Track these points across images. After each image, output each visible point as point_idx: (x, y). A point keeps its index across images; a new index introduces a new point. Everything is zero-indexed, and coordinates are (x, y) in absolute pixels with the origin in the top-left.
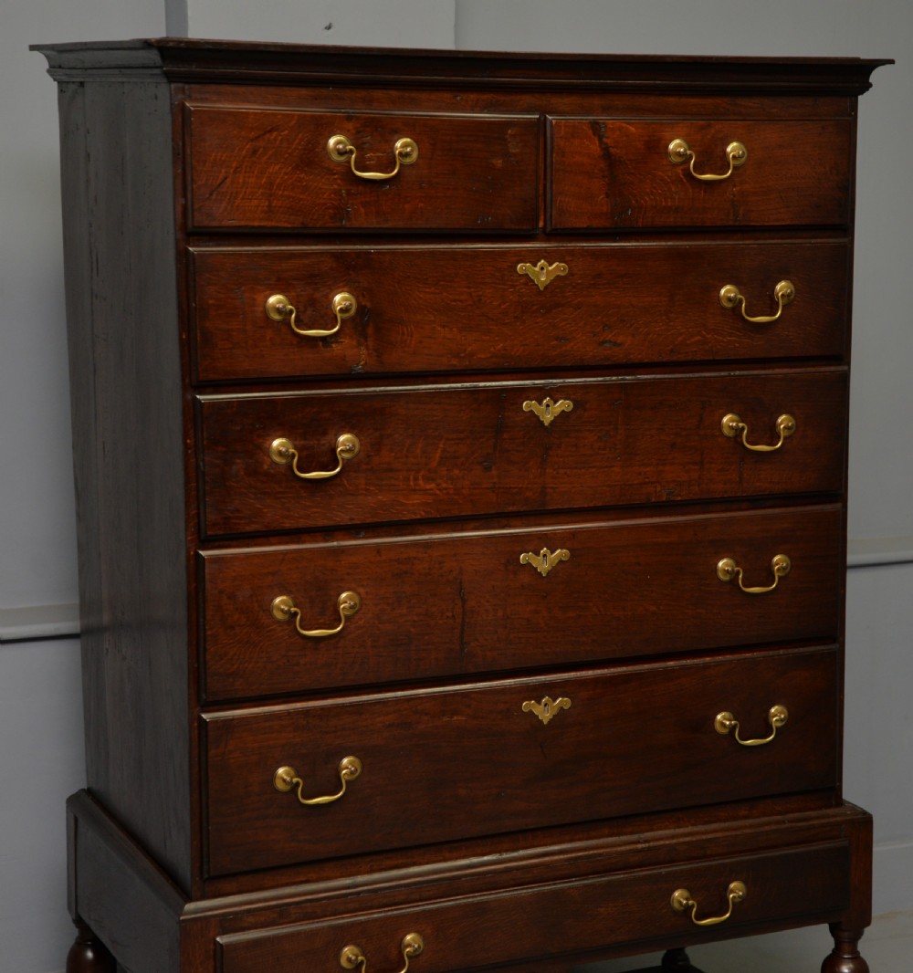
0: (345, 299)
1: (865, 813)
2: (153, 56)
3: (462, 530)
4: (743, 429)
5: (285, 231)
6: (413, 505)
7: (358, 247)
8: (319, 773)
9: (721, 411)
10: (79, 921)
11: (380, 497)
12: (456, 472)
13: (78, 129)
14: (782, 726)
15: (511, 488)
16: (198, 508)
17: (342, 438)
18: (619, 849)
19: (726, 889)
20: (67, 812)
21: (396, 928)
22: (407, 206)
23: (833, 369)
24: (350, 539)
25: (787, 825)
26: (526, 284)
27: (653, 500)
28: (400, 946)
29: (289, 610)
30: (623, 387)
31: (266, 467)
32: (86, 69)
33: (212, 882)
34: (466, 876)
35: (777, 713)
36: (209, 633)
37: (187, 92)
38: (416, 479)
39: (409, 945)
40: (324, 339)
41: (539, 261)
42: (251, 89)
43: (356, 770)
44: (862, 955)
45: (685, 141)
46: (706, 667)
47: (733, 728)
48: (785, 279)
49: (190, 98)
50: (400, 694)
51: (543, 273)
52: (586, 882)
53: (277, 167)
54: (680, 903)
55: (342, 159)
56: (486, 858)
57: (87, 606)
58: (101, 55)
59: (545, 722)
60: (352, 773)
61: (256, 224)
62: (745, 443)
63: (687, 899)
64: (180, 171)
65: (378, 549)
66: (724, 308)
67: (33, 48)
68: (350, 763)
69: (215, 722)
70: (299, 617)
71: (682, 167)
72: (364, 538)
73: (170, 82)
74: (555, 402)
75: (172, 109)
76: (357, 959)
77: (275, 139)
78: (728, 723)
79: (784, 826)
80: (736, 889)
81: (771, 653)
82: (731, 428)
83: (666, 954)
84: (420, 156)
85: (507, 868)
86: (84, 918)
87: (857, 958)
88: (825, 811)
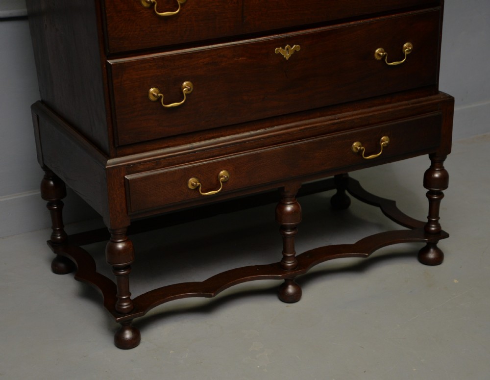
1: (450, 97)
8: (172, 91)
10: (45, 168)
14: (410, 54)
18: (325, 123)
19: (379, 140)
21: (215, 169)
28: (218, 177)
29: (150, 1)
33: (120, 149)
34: (249, 141)
35: (407, 47)
39: (222, 176)
43: (191, 88)
44: (446, 168)
46: (370, 24)
47: (384, 57)
50: (210, 47)
52: (309, 141)
54: (356, 148)
56: (258, 131)
59: (287, 58)
60: (189, 90)
63: (360, 146)
68: (187, 85)
69: (115, 64)
70: (156, 5)
76: (196, 184)
78: (382, 54)
79: (409, 106)
80: (385, 140)
85: (269, 136)
86: (48, 166)
87: (443, 170)
88: (430, 97)
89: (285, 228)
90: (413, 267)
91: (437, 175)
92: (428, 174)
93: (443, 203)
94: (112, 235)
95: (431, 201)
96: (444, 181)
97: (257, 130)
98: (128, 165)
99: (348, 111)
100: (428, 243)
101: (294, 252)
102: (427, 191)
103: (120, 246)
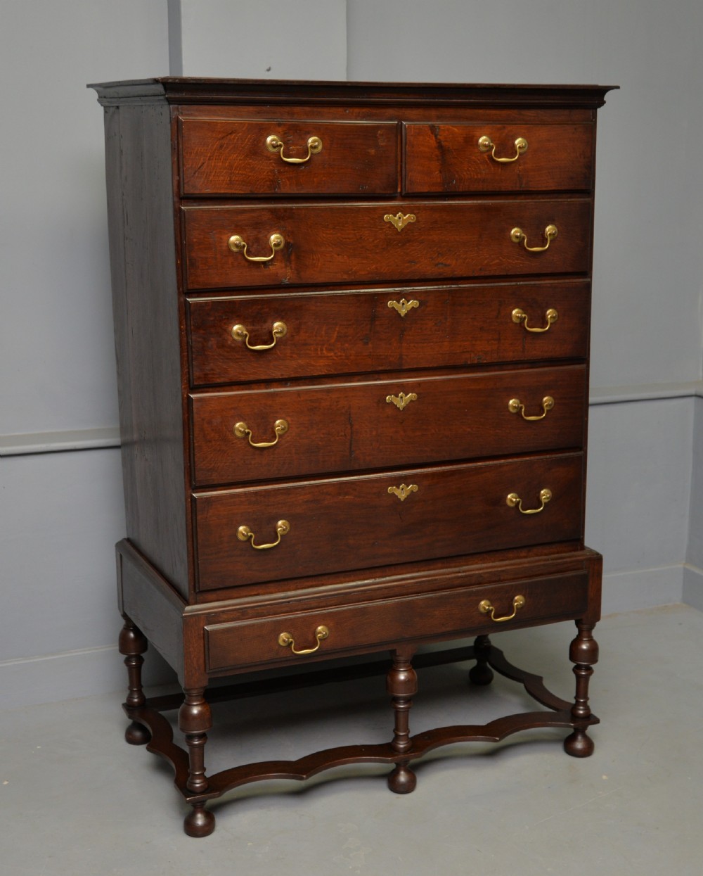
0: (277, 238)
1: (598, 554)
2: (160, 88)
3: (351, 382)
4: (525, 318)
5: (240, 196)
6: (320, 366)
7: (285, 205)
8: (264, 529)
9: (511, 307)
10: (125, 616)
11: (300, 361)
12: (347, 345)
13: (115, 135)
14: (549, 502)
15: (380, 355)
16: (189, 369)
17: (276, 324)
18: (447, 576)
19: (512, 599)
20: (116, 553)
21: (312, 623)
22: (315, 179)
23: (581, 280)
24: (281, 387)
25: (550, 562)
26: (389, 228)
27: (469, 363)
28: (315, 634)
29: (244, 431)
30: (450, 292)
31: (229, 342)
32: (120, 98)
33: (201, 592)
34: (355, 592)
35: (545, 494)
36: (196, 444)
37: (180, 110)
38: (322, 350)
39: (320, 633)
40: (264, 263)
41: (397, 213)
42: (219, 107)
43: (286, 528)
44: (595, 638)
45: (488, 137)
46: (501, 466)
47: (518, 503)
48: (552, 224)
49: (182, 115)
50: (313, 482)
51: (401, 221)
52: (426, 596)
53: (235, 156)
54: (484, 608)
55: (275, 150)
56: (366, 582)
57: (124, 429)
58: (129, 89)
59: (402, 499)
60: (284, 530)
61: (222, 191)
62: (526, 326)
63: (489, 606)
64: (176, 159)
65: (299, 393)
66: (512, 242)
67: (89, 86)
68: (283, 524)
69: (201, 498)
70: (250, 435)
71: (487, 154)
72: (290, 386)
73: (170, 104)
74: (408, 301)
75: (171, 121)
76: (288, 640)
77: (234, 139)
78: (514, 500)
79: (547, 562)
80: (519, 600)
81: (542, 457)
82: (518, 317)
83: (476, 640)
84: (323, 148)
85: (379, 587)
87: (591, 640)
88: (573, 553)
89: (396, 700)
90: (555, 758)
91: (584, 647)
92: (575, 644)
93: (592, 679)
94: (186, 696)
95: (578, 677)
96: (593, 653)
97: (365, 580)
98: (209, 614)
99: (477, 563)
100: (575, 729)
101: (407, 730)
102: (573, 665)
103: (195, 711)
